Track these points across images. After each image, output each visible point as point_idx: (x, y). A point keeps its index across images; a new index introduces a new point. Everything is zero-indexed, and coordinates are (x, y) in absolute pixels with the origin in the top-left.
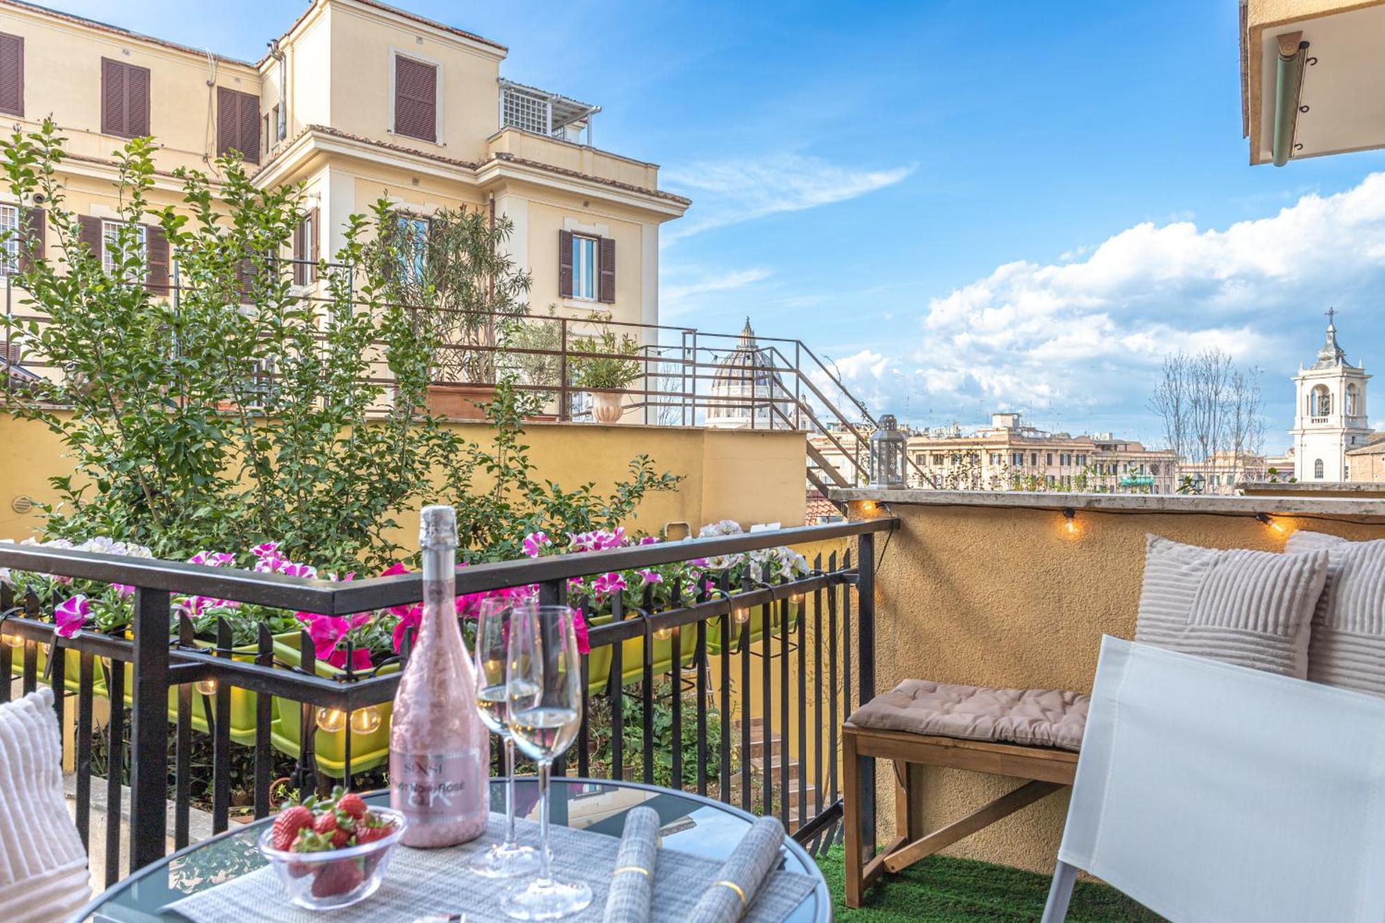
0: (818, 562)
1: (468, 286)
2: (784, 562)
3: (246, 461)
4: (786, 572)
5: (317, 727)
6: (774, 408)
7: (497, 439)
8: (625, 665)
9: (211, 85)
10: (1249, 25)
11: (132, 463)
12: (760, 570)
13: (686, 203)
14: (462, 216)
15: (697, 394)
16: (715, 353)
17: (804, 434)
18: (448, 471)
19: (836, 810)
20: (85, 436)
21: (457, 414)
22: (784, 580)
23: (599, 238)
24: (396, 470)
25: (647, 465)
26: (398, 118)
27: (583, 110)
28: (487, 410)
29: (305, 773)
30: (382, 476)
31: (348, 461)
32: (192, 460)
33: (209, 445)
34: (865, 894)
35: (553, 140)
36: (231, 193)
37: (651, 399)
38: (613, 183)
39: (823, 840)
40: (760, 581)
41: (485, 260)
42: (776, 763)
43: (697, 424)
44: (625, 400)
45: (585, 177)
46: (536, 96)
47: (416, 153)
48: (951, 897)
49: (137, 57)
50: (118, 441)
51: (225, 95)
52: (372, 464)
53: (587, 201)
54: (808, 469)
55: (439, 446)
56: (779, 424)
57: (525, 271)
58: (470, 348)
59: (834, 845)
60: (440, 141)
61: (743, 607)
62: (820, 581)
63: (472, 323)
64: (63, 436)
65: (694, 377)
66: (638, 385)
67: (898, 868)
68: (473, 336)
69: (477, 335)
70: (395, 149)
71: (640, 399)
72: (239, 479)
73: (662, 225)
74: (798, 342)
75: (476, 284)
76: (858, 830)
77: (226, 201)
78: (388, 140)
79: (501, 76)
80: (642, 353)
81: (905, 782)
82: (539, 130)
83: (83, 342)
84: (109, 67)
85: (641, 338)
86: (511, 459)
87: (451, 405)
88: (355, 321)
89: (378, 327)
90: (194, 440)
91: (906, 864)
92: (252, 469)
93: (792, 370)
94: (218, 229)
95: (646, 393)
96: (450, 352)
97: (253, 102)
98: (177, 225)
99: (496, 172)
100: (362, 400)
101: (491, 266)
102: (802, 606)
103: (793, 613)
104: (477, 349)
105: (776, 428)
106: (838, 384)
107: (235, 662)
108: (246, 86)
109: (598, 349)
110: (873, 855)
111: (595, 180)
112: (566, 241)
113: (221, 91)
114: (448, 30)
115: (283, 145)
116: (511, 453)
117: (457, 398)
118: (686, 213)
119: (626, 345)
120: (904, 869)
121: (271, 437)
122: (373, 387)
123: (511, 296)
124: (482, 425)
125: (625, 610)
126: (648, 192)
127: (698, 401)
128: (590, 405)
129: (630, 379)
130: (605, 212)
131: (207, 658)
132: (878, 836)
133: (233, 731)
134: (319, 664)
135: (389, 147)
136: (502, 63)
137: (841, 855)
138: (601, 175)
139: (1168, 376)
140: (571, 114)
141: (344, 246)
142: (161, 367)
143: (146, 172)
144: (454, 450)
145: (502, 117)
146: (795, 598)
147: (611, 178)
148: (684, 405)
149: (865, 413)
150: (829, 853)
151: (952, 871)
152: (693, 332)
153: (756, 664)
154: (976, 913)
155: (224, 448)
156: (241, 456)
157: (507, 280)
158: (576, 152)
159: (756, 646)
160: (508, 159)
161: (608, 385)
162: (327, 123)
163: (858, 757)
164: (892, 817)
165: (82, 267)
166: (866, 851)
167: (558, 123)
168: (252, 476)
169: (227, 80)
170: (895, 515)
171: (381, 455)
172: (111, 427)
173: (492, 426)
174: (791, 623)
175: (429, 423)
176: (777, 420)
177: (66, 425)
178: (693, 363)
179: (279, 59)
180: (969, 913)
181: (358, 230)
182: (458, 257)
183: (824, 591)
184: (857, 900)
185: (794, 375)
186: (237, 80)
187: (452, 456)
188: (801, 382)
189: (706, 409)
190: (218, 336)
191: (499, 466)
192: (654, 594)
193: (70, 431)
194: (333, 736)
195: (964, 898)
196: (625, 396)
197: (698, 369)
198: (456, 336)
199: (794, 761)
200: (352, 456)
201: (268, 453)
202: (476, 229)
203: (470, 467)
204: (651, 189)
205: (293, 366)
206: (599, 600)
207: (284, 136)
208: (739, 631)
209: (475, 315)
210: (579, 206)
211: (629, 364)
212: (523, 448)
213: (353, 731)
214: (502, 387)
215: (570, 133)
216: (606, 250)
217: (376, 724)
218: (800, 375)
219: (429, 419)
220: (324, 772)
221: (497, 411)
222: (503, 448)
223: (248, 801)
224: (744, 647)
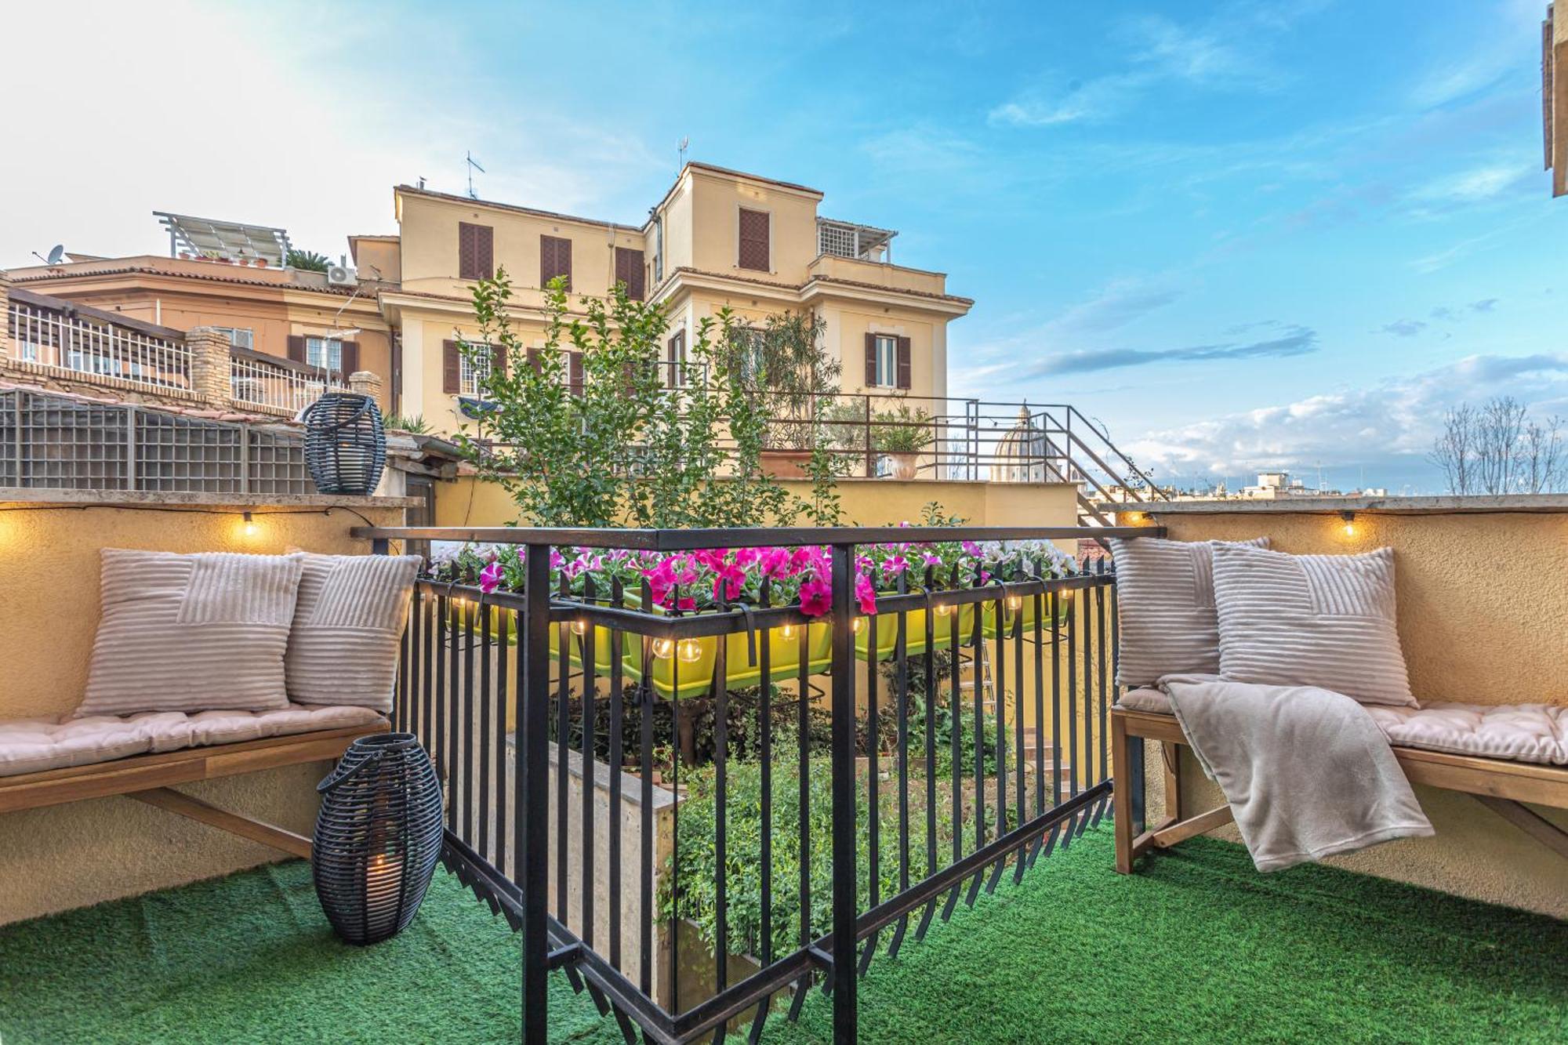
0: (1086, 564)
1: (792, 373)
2: (1055, 560)
3: (631, 507)
4: (1056, 568)
5: (654, 656)
6: (1047, 464)
7: (815, 492)
8: (908, 637)
9: (611, 246)
10: (1555, 42)
11: (555, 510)
12: (1032, 566)
13: (969, 303)
14: (787, 318)
15: (979, 453)
16: (995, 420)
17: (1075, 486)
18: (777, 517)
19: (1105, 788)
20: (526, 494)
21: (785, 474)
22: (1055, 575)
23: (897, 337)
24: (739, 516)
25: (937, 511)
26: (741, 256)
27: (884, 235)
28: (807, 469)
29: (646, 692)
30: (728, 519)
31: (703, 508)
32: (595, 509)
33: (606, 497)
34: (1136, 863)
35: (859, 261)
36: (619, 313)
37: (941, 459)
38: (908, 292)
39: (1093, 814)
40: (1031, 575)
41: (806, 352)
42: (1049, 765)
43: (980, 478)
44: (920, 461)
45: (886, 289)
46: (845, 228)
47: (755, 281)
48: (1223, 874)
49: (563, 233)
50: (547, 496)
51: (620, 252)
52: (720, 510)
53: (887, 308)
54: (1079, 516)
55: (770, 497)
56: (1053, 478)
57: (837, 359)
58: (794, 421)
59: (1104, 820)
60: (772, 271)
61: (1016, 595)
62: (1089, 580)
63: (795, 402)
64: (513, 493)
65: (977, 441)
66: (931, 448)
67: (1168, 843)
68: (796, 413)
69: (799, 412)
70: (739, 280)
71: (931, 460)
72: (626, 521)
73: (949, 324)
74: (1069, 407)
75: (798, 372)
76: (1127, 805)
77: (616, 319)
78: (734, 274)
79: (818, 215)
80: (933, 422)
81: (1173, 767)
82: (848, 254)
83: (523, 424)
84: (545, 240)
85: (931, 409)
86: (826, 506)
87: (781, 468)
88: (707, 402)
89: (724, 405)
90: (596, 493)
91: (1175, 841)
92: (635, 514)
93: (1063, 431)
94: (610, 340)
95: (936, 454)
96: (779, 426)
97: (640, 255)
98: (582, 334)
99: (816, 291)
100: (712, 463)
101: (811, 358)
102: (1071, 603)
103: (1063, 609)
104: (800, 422)
105: (1048, 480)
106: (1107, 442)
107: (597, 607)
108: (635, 245)
109: (896, 420)
110: (1143, 830)
111: (894, 290)
112: (871, 341)
113: (618, 249)
114: (779, 184)
115: (660, 285)
116: (826, 502)
117: (785, 462)
118: (970, 311)
119: (920, 417)
120: (1174, 846)
121: (648, 490)
122: (722, 454)
123: (826, 380)
124: (805, 482)
125: (908, 588)
126: (937, 297)
127: (980, 460)
128: (890, 466)
129: (923, 444)
130: (904, 316)
131: (577, 604)
132: (1149, 815)
133: (597, 665)
134: (655, 606)
135: (734, 279)
136: (820, 204)
137: (1112, 829)
138: (899, 286)
139: (1451, 430)
140: (875, 239)
141: (698, 343)
142: (573, 440)
143: (562, 302)
144: (782, 501)
145: (820, 247)
146: (1065, 593)
147: (906, 288)
148: (968, 464)
149: (1132, 467)
150: (1100, 827)
151: (1223, 853)
152: (975, 402)
153: (1029, 649)
154: (1249, 891)
155: (615, 499)
156: (627, 505)
157: (822, 368)
158: (878, 269)
159: (1029, 635)
160: (824, 280)
161: (905, 449)
162: (689, 264)
163: (1127, 737)
164: (1161, 800)
165: (522, 371)
166: (1135, 826)
167: (863, 249)
168: (636, 519)
169: (622, 242)
170: (1161, 525)
171: (727, 503)
172: (543, 488)
173: (811, 482)
174: (1062, 617)
175: (763, 480)
176: (1050, 473)
177: (514, 486)
178: (976, 428)
179: (656, 221)
180: (1242, 890)
181: (708, 330)
182: (784, 352)
183: (1093, 590)
184: (1127, 866)
185: (1065, 436)
186: (629, 241)
187: (780, 505)
188: (1072, 442)
189: (988, 468)
190: (610, 414)
191: (816, 512)
192: (934, 577)
193: (517, 490)
194: (666, 662)
195: (1236, 877)
196: (919, 457)
197: (980, 433)
198: (784, 413)
199: (1065, 765)
200: (705, 504)
201: (646, 502)
202: (797, 328)
203: (794, 513)
204: (941, 294)
205: (663, 436)
206: (886, 579)
207: (661, 278)
208: (1013, 618)
209: (797, 397)
210: (881, 313)
211: (922, 432)
212: (836, 497)
213: (679, 659)
214: (818, 451)
215: (873, 255)
216: (903, 346)
217: (698, 654)
218: (1071, 436)
219: (762, 477)
220: (660, 694)
221: (814, 469)
222: (820, 499)
223: (637, 763)
224: (1017, 632)
